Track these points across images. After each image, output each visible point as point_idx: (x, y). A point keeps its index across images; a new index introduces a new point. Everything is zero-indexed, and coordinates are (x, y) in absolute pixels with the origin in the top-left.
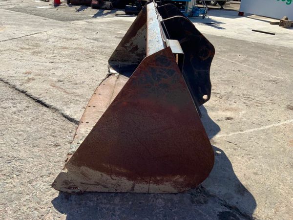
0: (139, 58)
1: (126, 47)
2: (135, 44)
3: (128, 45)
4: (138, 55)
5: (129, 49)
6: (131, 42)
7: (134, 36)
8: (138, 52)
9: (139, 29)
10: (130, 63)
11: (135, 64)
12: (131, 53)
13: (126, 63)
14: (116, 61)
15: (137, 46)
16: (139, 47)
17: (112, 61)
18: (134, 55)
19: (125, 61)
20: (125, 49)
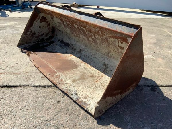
0: (37, 39)
1: (27, 34)
2: (33, 31)
3: (29, 32)
4: (36, 37)
5: (30, 35)
6: (30, 30)
7: (32, 26)
8: (36, 35)
9: (34, 22)
10: (32, 44)
11: (35, 43)
12: (32, 37)
13: (30, 44)
14: (23, 44)
15: (34, 32)
16: (36, 32)
17: (20, 45)
18: (34, 38)
19: (29, 43)
20: (27, 35)
